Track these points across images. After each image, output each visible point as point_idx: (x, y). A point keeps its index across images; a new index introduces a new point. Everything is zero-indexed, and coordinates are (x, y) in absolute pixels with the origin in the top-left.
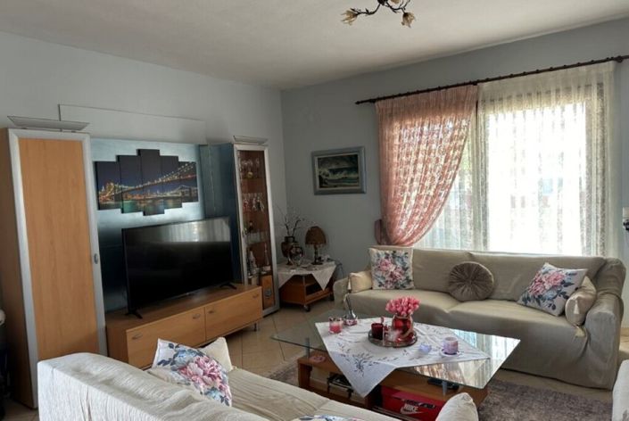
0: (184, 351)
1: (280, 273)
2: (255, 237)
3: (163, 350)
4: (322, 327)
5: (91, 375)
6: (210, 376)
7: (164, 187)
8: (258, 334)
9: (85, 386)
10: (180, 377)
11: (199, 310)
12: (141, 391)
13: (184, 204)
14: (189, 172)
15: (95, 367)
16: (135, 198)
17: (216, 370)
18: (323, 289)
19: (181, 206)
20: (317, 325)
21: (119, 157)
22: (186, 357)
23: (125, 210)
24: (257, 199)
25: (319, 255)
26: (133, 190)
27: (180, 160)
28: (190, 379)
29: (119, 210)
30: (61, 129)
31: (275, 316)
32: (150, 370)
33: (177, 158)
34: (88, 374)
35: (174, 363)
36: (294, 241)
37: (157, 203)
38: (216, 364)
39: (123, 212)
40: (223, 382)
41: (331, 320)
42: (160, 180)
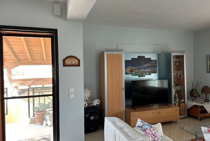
0: (146, 125)
1: (188, 103)
2: (179, 88)
3: (139, 122)
4: (204, 129)
5: (117, 125)
6: (154, 135)
7: (145, 68)
8: (177, 125)
9: (115, 128)
10: (143, 133)
11: (155, 111)
12: (129, 134)
13: (152, 74)
14: (154, 63)
15: (118, 123)
16: (136, 71)
17: (156, 134)
18: (209, 113)
19: (151, 75)
20: (202, 127)
21: (132, 59)
22: (146, 127)
23: (133, 75)
24: (180, 73)
25: (208, 98)
26: (135, 69)
27: (151, 59)
28: (147, 134)
29: (131, 75)
30: (117, 51)
31: (185, 119)
32: (134, 128)
33: (151, 58)
34: (116, 124)
35: (142, 128)
36: (196, 91)
37: (143, 73)
38: (156, 132)
39: (132, 75)
40: (158, 139)
41: (208, 127)
42: (144, 66)
